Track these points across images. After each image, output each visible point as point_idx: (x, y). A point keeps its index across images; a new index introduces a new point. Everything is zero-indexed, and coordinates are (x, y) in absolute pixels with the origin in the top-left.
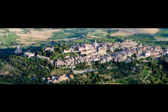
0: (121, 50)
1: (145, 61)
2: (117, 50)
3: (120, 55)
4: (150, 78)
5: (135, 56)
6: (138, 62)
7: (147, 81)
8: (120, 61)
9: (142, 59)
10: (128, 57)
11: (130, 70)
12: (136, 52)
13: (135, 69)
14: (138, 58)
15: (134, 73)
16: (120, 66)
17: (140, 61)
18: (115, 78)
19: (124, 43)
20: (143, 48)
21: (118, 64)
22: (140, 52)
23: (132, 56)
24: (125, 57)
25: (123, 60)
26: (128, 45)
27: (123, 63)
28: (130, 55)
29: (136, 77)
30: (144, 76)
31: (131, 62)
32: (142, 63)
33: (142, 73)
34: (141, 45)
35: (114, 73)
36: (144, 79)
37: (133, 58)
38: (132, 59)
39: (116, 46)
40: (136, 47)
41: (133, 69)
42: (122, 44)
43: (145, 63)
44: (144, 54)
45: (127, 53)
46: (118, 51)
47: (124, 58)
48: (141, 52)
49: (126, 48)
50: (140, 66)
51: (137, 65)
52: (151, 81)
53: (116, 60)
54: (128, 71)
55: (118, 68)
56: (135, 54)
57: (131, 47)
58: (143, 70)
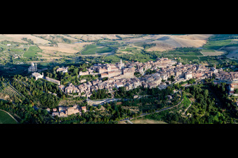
0: (154, 71)
1: (186, 85)
2: (149, 72)
3: (151, 80)
4: (193, 109)
5: (172, 79)
6: (176, 88)
7: (188, 114)
8: (151, 88)
9: (182, 83)
10: (163, 81)
11: (165, 99)
12: (173, 74)
13: (171, 98)
14: (177, 82)
15: (171, 104)
16: (151, 94)
17: (178, 86)
18: (144, 111)
19: (158, 62)
20: (182, 68)
21: (149, 91)
22: (179, 74)
23: (168, 79)
24: (159, 82)
25: (155, 86)
26: (163, 64)
27: (156, 89)
28: (165, 78)
29: (172, 110)
30: (184, 108)
31: (167, 88)
32: (182, 88)
33: (181, 104)
34: (181, 64)
35: (143, 104)
36: (183, 111)
37: (170, 83)
38: (167, 83)
39: (148, 67)
40: (174, 67)
41: (169, 98)
42: (156, 63)
43: (186, 88)
44: (184, 76)
45: (162, 76)
47: (157, 83)
48: (181, 73)
49: (161, 69)
50: (178, 93)
51: (175, 91)
52: (194, 113)
53: (146, 86)
54: (161, 101)
55: (149, 97)
56: (172, 77)
57: (168, 67)
58: (182, 98)
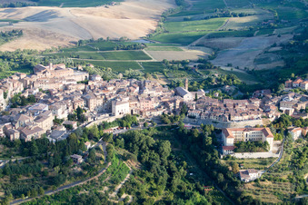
0: (32, 100)
1: (114, 130)
2: (18, 103)
3: (28, 119)
4: (134, 184)
5: (78, 116)
6: (91, 136)
7: (124, 196)
8: (29, 138)
9: (104, 125)
10: (56, 121)
11: (65, 163)
12: (82, 104)
13: (81, 160)
14: (92, 124)
15: (81, 174)
16: (30, 154)
17: (96, 133)
18: (17, 194)
19: (40, 75)
20: (104, 88)
21: (25, 147)
22: (96, 103)
23: (70, 117)
24: (47, 124)
25: (39, 135)
26: (53, 81)
27: (42, 142)
28: (63, 114)
29: (85, 187)
30: (114, 182)
31: (68, 139)
32: (106, 137)
33: (105, 172)
34: (99, 78)
35: (13, 180)
36: (112, 189)
37: (75, 125)
38: (69, 127)
39: (15, 87)
40: (82, 87)
41: (76, 161)
42: (34, 78)
43: (115, 137)
44: (108, 109)
45: (53, 109)
46: (22, 105)
47: (42, 126)
48: (100, 102)
49: (49, 92)
50: (97, 149)
51: (89, 145)
52: (138, 194)
53: (17, 136)
54: (57, 169)
55: (26, 162)
56: (79, 110)
57: (66, 88)
58: (107, 160)
